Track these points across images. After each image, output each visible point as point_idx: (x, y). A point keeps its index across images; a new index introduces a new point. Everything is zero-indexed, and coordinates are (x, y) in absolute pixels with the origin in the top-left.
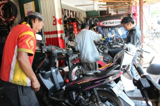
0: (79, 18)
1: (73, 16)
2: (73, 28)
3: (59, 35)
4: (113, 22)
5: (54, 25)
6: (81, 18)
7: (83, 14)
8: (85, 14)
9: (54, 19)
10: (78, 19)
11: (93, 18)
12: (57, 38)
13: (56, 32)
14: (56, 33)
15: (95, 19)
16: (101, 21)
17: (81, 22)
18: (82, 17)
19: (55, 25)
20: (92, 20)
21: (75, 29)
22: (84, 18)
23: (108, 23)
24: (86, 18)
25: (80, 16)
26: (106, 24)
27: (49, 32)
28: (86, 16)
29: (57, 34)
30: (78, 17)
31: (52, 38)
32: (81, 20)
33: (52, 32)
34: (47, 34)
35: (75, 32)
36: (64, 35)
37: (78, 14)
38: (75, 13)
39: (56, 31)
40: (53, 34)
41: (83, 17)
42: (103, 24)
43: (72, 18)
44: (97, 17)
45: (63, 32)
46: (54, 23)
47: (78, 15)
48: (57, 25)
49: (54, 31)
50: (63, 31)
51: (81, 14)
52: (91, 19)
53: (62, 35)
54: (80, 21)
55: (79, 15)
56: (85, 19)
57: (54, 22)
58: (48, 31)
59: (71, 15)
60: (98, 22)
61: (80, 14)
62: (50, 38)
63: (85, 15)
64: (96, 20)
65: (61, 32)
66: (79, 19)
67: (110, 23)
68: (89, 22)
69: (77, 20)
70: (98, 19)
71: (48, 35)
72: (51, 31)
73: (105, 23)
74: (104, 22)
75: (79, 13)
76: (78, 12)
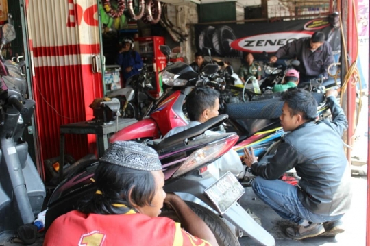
0: (174, 23)
1: (155, 14)
2: (153, 55)
3: (85, 59)
4: (280, 41)
5: (69, 24)
6: (180, 24)
7: (186, 12)
8: (194, 12)
9: (71, 7)
10: (171, 26)
11: (217, 27)
12: (79, 68)
13: (76, 49)
14: (76, 53)
15: (223, 29)
16: (241, 37)
17: (181, 35)
18: (182, 22)
19: (74, 25)
20: (212, 32)
21: (159, 58)
22: (189, 25)
23: (263, 43)
24: (195, 26)
25: (176, 17)
26: (257, 45)
27: (54, 48)
28: (195, 20)
29: (80, 53)
30: (171, 20)
31: (64, 67)
32: (178, 30)
33: (62, 47)
34: (50, 55)
35: (159, 65)
36: (100, 59)
37: (171, 12)
38: (162, 8)
39: (76, 46)
40: (68, 54)
41: (186, 22)
42: (247, 45)
43: (150, 22)
44: (231, 22)
45: (99, 49)
46: (72, 20)
47: (170, 16)
48: (80, 27)
49: (69, 43)
50: (99, 45)
51: (179, 13)
52: (211, 27)
53: (94, 57)
54: (176, 32)
55: (174, 15)
56: (193, 29)
57: (71, 17)
58: (51, 45)
59: (146, 13)
60: (231, 38)
61: (177, 12)
62: (56, 67)
63: (192, 16)
64: (226, 31)
65: (93, 49)
66: (174, 28)
67: (270, 42)
68: (205, 39)
69: (169, 29)
70: (231, 31)
71: (53, 57)
72: (60, 45)
73: (254, 44)
74: (249, 39)
75: (174, 10)
76: (170, 5)
